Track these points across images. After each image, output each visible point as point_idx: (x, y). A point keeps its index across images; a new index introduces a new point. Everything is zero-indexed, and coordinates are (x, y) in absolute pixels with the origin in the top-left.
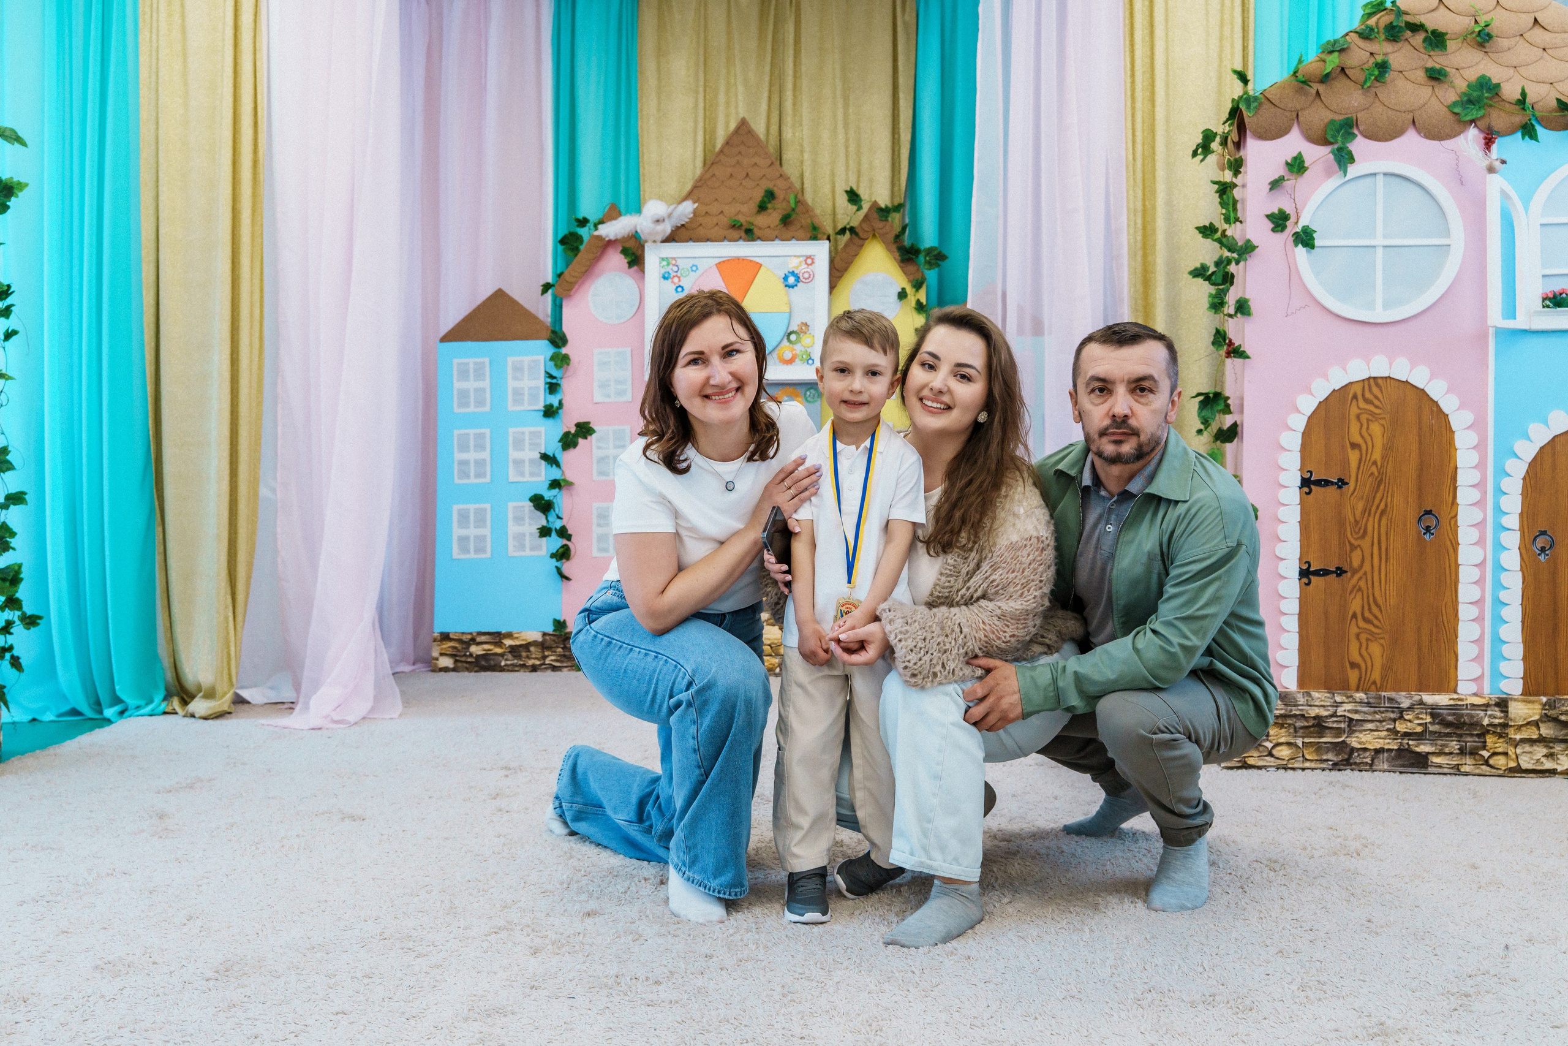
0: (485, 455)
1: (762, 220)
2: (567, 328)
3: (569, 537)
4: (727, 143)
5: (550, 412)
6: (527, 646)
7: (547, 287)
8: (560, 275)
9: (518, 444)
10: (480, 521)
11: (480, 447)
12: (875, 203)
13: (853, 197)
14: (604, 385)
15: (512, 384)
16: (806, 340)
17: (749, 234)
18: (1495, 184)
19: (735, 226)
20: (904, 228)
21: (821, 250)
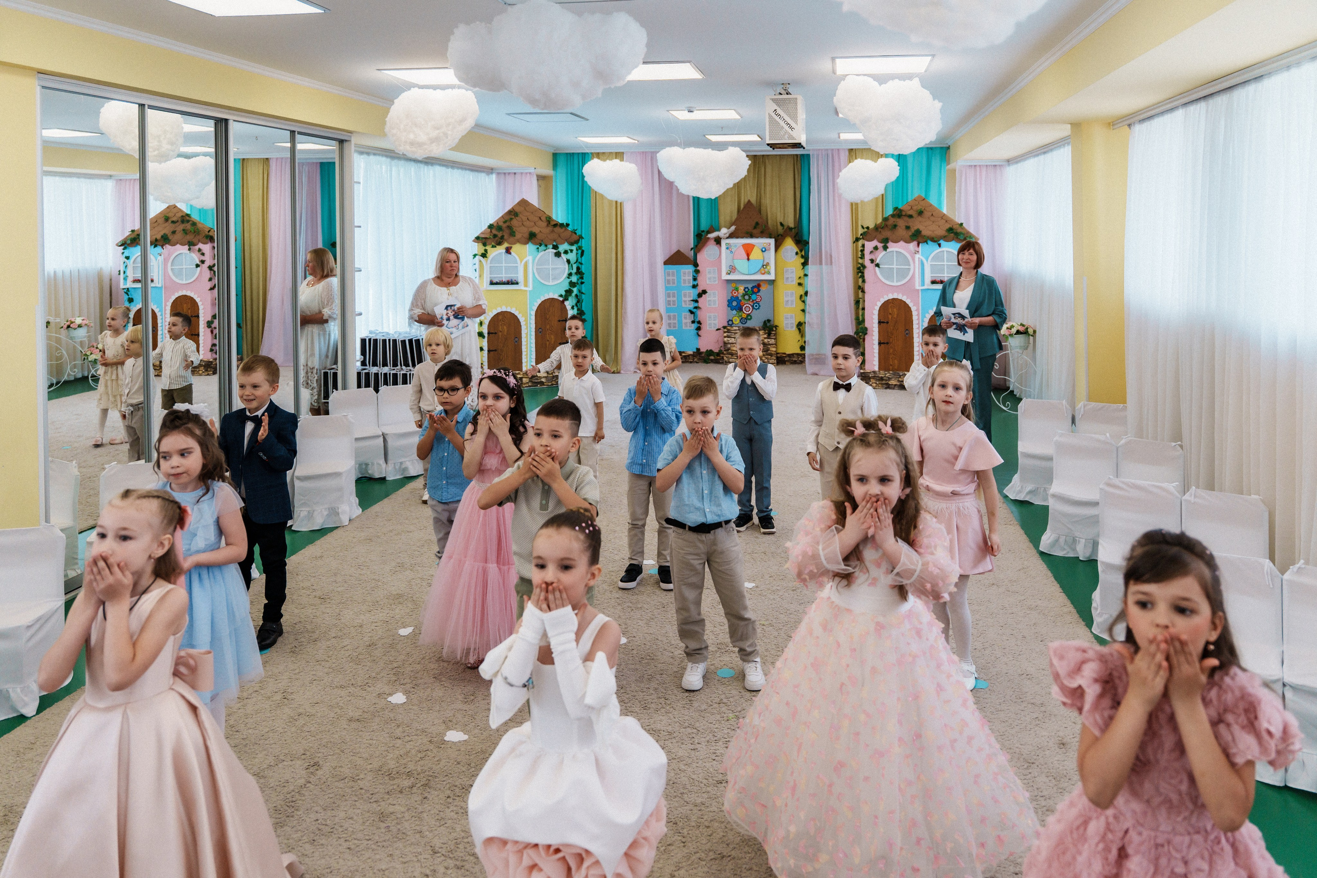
0: (675, 299)
1: (755, 231)
2: (698, 261)
3: (701, 324)
4: (745, 207)
5: (694, 287)
6: (689, 356)
7: (692, 249)
8: (696, 246)
9: (685, 296)
10: (674, 319)
11: (674, 296)
12: (788, 226)
13: (782, 224)
14: (710, 279)
15: (683, 278)
16: (768, 267)
17: (752, 236)
18: (917, 256)
19: (747, 233)
20: (797, 233)
21: (772, 241)
